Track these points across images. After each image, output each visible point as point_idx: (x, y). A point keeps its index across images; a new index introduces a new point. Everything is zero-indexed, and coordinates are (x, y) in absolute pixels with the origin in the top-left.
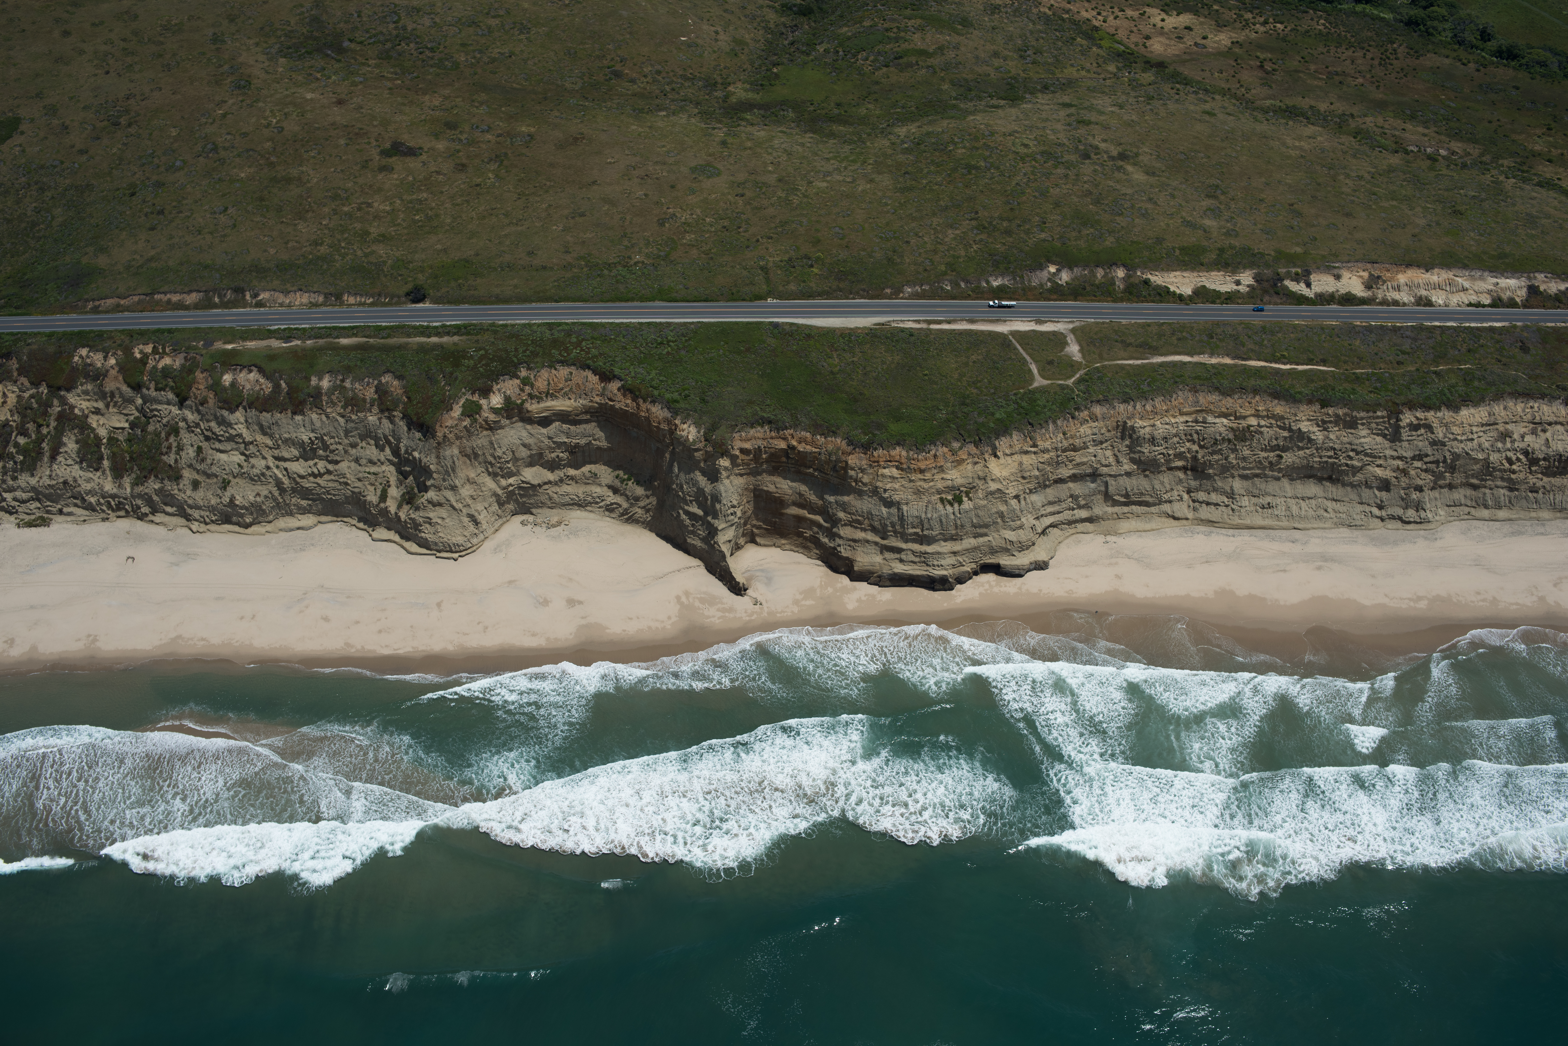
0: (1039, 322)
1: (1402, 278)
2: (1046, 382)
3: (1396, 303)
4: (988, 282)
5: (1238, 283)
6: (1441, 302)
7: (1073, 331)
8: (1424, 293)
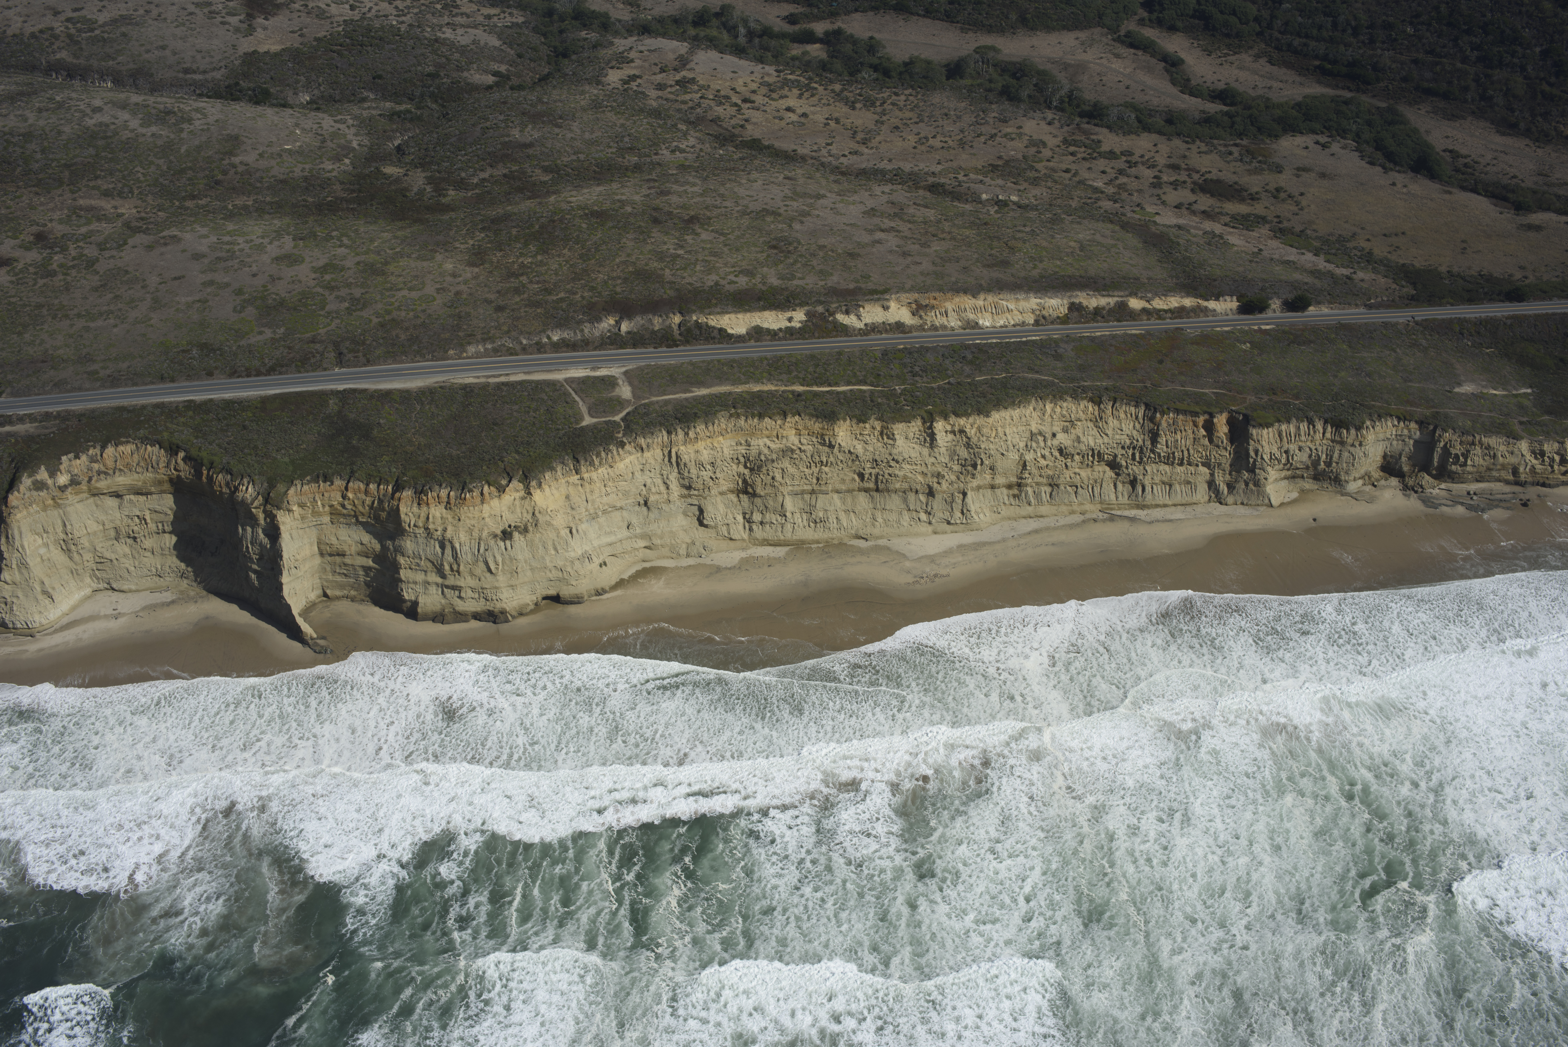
0: (593, 369)
1: (949, 306)
2: (595, 420)
3: (944, 327)
4: (549, 338)
5: (790, 319)
6: (987, 324)
7: (626, 373)
8: (972, 316)
